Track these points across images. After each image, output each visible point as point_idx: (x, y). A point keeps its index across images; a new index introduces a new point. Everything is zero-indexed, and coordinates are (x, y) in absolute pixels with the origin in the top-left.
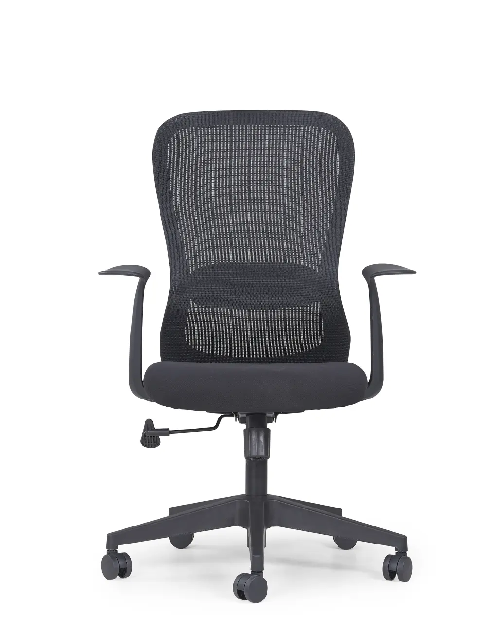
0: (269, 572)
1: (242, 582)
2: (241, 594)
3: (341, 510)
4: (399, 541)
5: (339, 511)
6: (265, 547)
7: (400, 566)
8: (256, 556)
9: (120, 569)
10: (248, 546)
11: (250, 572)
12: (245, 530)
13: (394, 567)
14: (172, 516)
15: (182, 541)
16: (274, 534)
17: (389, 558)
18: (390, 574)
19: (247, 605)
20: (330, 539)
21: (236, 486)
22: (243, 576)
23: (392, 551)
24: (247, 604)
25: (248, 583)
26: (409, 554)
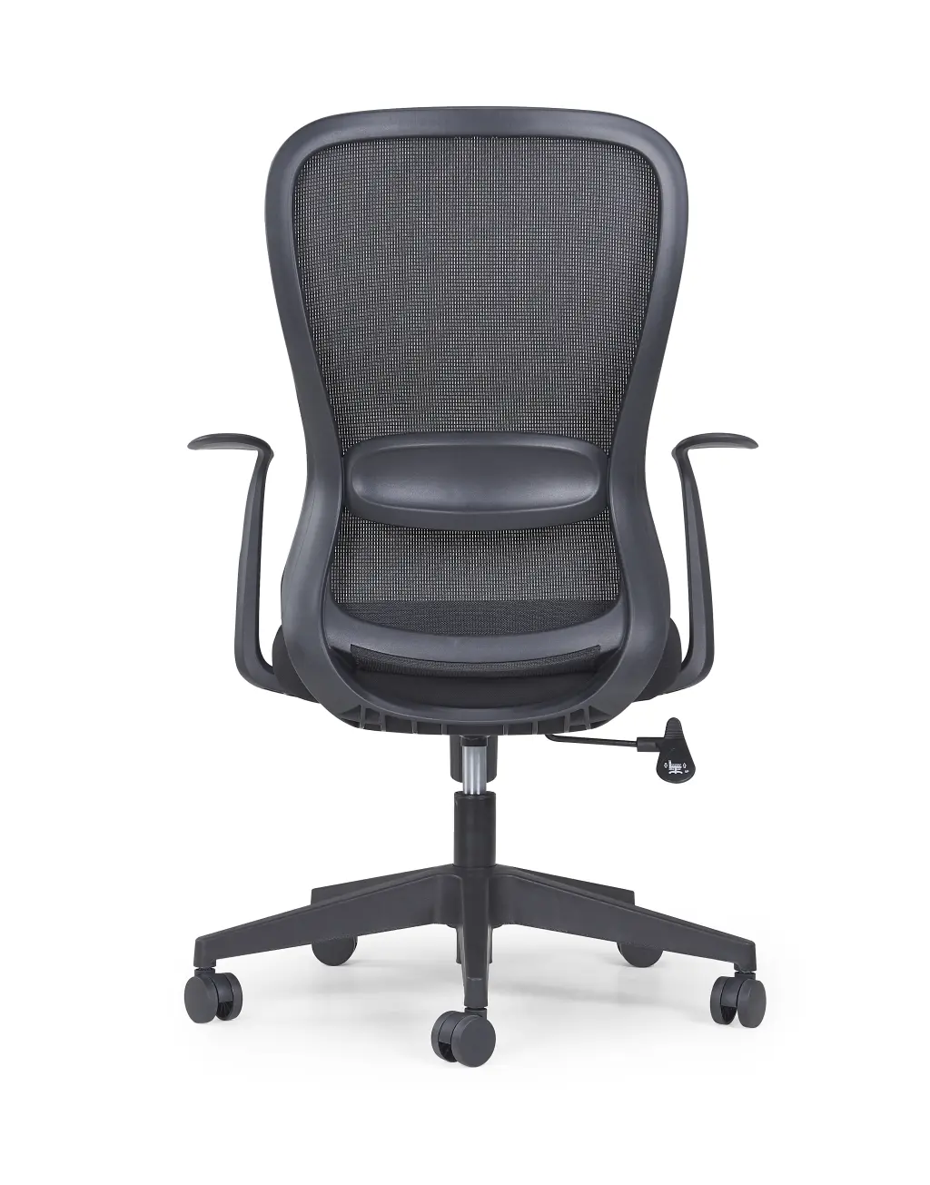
0: (498, 1009)
1: (448, 1027)
2: (445, 1050)
3: (632, 893)
4: (741, 952)
5: (628, 896)
6: (491, 962)
7: (744, 998)
8: (473, 980)
9: (220, 1005)
10: (459, 961)
11: (461, 1008)
12: (454, 930)
13: (731, 999)
14: (315, 905)
15: (335, 952)
16: (507, 939)
17: (722, 983)
18: (723, 1013)
19: (457, 1071)
20: (612, 947)
21: (437, 848)
22: (450, 1016)
23: (728, 970)
24: (457, 1069)
25: (459, 1029)
26: (760, 975)
